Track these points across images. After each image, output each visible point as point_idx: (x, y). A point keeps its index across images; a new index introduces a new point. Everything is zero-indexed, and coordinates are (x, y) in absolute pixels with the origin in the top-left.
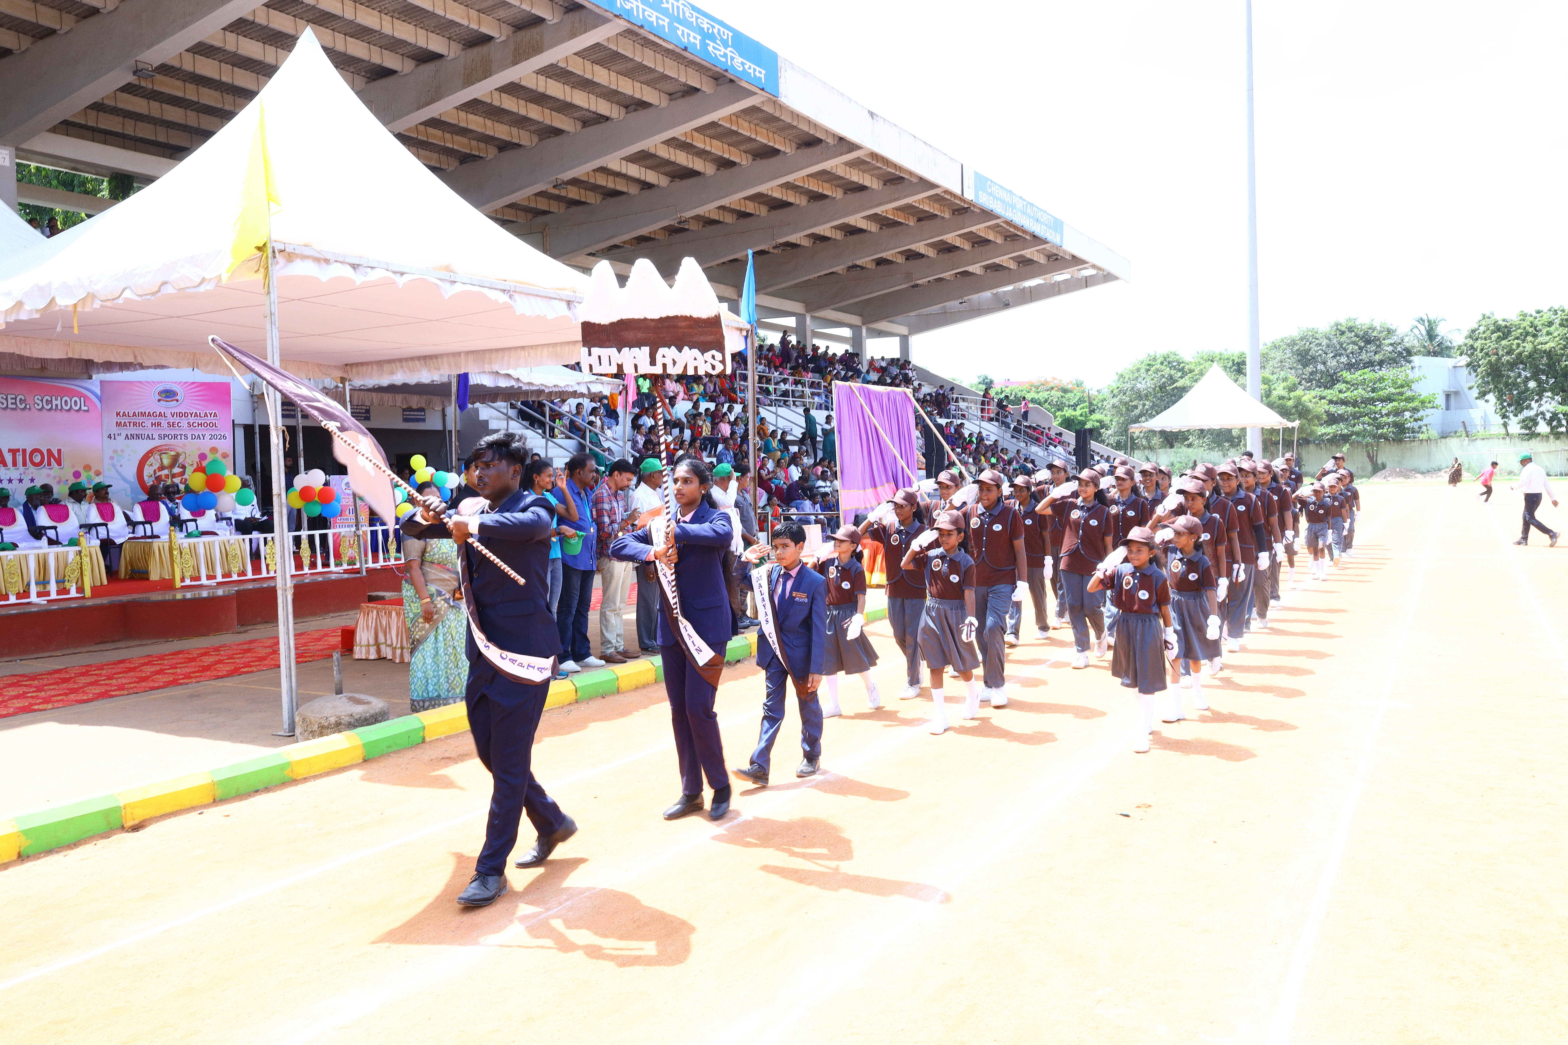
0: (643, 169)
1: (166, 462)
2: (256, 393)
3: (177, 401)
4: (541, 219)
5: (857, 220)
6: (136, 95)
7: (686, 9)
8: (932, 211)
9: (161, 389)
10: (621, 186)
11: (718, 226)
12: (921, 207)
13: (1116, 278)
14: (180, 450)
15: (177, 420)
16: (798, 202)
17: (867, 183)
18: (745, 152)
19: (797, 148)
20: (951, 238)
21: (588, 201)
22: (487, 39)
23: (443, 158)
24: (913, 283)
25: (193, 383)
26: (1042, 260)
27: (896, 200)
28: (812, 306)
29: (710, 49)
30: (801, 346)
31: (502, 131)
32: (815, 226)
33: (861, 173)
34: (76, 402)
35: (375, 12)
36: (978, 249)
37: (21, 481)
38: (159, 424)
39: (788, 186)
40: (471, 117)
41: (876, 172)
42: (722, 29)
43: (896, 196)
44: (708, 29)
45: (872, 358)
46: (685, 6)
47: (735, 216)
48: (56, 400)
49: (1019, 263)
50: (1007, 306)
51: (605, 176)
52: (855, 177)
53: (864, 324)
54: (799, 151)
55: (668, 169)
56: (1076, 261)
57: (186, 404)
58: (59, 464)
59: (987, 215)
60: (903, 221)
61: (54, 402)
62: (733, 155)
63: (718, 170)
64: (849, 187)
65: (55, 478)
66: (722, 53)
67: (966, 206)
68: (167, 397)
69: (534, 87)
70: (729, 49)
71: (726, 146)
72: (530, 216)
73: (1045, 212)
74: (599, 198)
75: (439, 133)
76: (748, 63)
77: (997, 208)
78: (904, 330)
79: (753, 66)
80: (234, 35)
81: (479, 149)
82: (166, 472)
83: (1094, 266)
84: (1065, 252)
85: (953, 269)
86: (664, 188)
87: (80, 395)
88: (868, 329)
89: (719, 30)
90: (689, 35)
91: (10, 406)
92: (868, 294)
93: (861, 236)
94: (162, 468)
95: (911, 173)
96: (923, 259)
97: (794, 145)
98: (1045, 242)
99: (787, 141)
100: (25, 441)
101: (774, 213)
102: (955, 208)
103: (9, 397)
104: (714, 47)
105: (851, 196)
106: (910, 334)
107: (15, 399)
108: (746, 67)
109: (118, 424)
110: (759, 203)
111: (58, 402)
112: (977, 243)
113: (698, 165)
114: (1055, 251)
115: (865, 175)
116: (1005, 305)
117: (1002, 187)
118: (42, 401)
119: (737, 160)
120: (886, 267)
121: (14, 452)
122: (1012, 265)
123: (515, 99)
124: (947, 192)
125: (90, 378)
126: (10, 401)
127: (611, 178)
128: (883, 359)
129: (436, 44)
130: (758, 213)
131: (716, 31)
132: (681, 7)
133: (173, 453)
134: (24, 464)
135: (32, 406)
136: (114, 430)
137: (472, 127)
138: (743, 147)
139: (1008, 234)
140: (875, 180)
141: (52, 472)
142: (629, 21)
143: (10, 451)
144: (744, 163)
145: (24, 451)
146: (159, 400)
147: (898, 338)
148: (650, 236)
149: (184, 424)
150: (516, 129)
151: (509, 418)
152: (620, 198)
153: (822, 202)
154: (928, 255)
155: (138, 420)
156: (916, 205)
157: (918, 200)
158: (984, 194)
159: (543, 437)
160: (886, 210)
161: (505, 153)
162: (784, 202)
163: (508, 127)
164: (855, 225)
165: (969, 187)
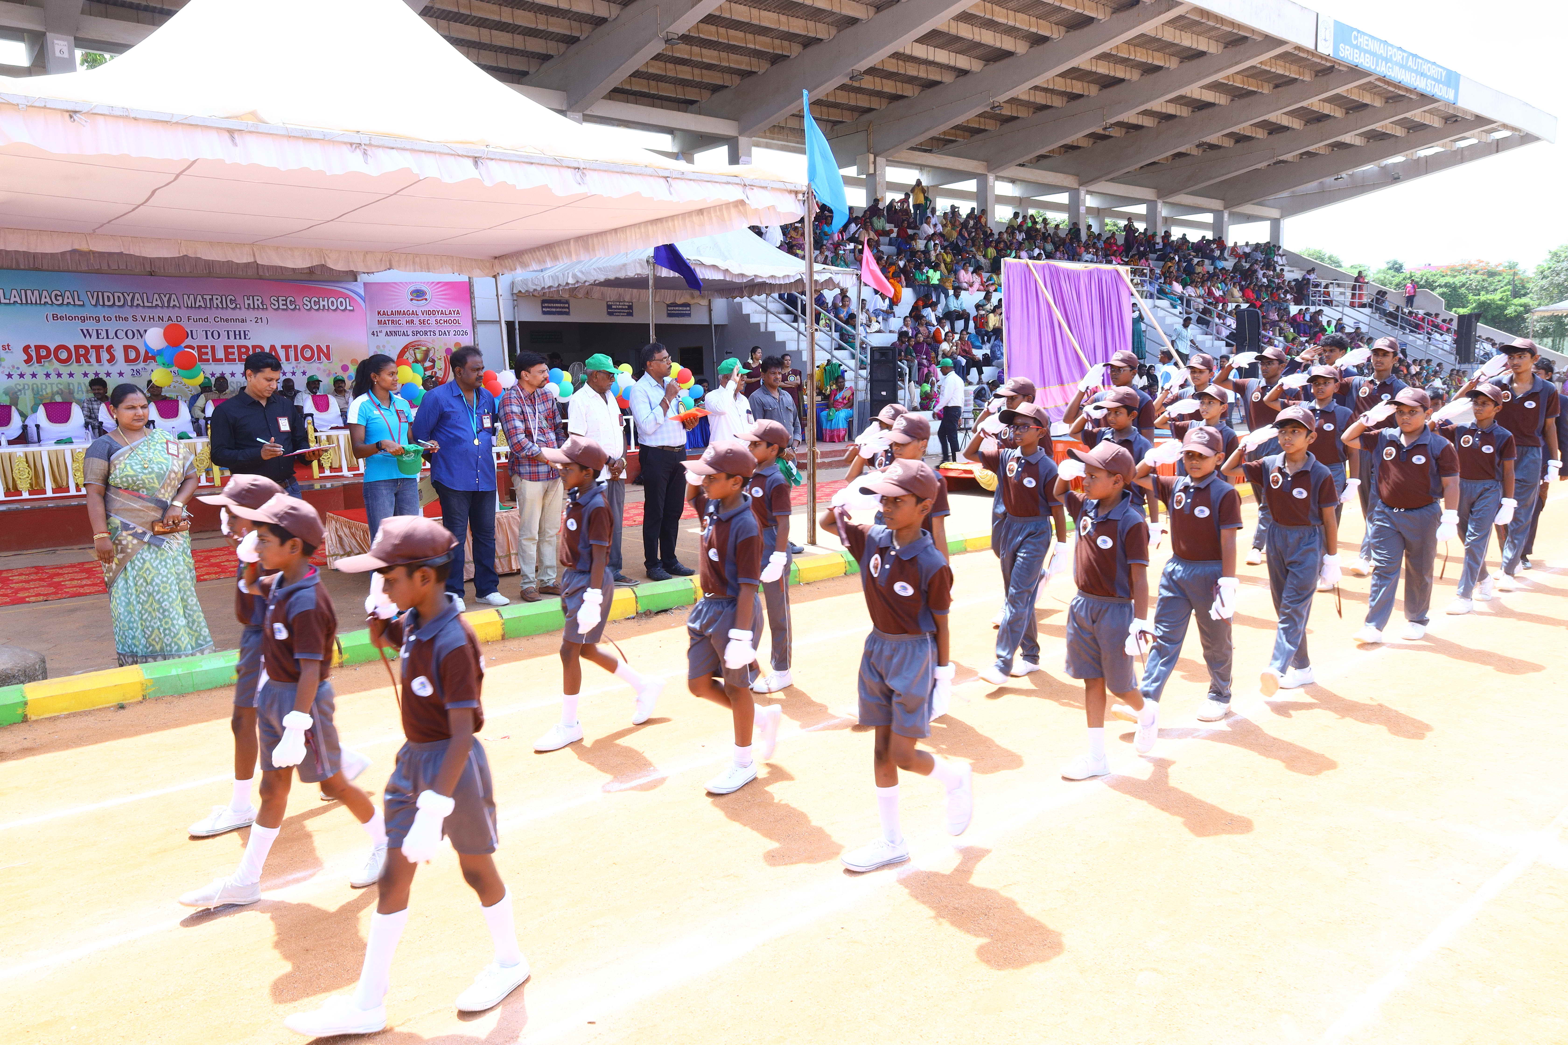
0: (953, 55)
1: (419, 356)
2: (515, 292)
3: (426, 300)
4: (868, 116)
5: (1195, 91)
6: (467, 24)
8: (1287, 74)
9: (413, 289)
10: (934, 75)
11: (1048, 111)
12: (1273, 70)
13: (1537, 139)
14: (430, 346)
15: (426, 317)
16: (1128, 77)
17: (1202, 47)
18: (1057, 24)
19: (1113, 13)
20: (1314, 103)
21: (905, 94)
23: (754, 60)
24: (1274, 160)
25: (439, 283)
26: (1437, 123)
27: (1237, 63)
28: (1163, 193)
30: (1149, 233)
31: (798, 25)
32: (1148, 101)
33: (1195, 37)
34: (341, 302)
36: (1353, 116)
38: (412, 321)
39: (1105, 57)
40: (764, 13)
41: (1213, 33)
45: (1236, 243)
47: (1065, 99)
48: (323, 301)
49: (1409, 129)
50: (1396, 179)
51: (916, 66)
52: (1187, 40)
53: (1225, 208)
54: (1114, 16)
55: (979, 52)
56: (1480, 121)
57: (435, 302)
58: (328, 358)
59: (1355, 72)
60: (1256, 89)
61: (322, 303)
62: (1044, 29)
63: (1031, 47)
64: (1185, 54)
65: (324, 371)
67: (1329, 64)
68: (418, 296)
71: (1033, 19)
72: (856, 115)
73: (1434, 63)
74: (917, 90)
75: (741, 34)
77: (1365, 62)
78: (1275, 213)
81: (782, 48)
83: (1505, 126)
84: (1465, 112)
85: (1322, 141)
86: (977, 73)
87: (346, 297)
88: (1230, 214)
91: (281, 307)
92: (1223, 175)
93: (1211, 110)
94: (415, 362)
95: (1253, 31)
96: (1288, 133)
97: (1109, 10)
98: (1432, 99)
99: (1100, 6)
100: (296, 338)
101: (1105, 91)
102: (1318, 68)
103: (280, 299)
105: (1188, 64)
106: (1282, 217)
107: (286, 300)
109: (380, 322)
110: (1088, 82)
111: (325, 303)
112: (1351, 109)
113: (1007, 43)
114: (1451, 111)
115: (1200, 38)
116: (1392, 177)
117: (1373, 37)
118: (310, 302)
119: (1047, 33)
120: (1246, 144)
121: (286, 348)
122: (1399, 132)
124: (1299, 48)
125: (356, 280)
126: (281, 303)
127: (923, 67)
128: (1247, 244)
130: (1086, 93)
133: (424, 348)
134: (296, 359)
135: (301, 307)
136: (377, 328)
138: (1054, 18)
139: (1390, 95)
140: (1213, 43)
141: (322, 366)
143: (283, 347)
144: (1056, 36)
145: (296, 347)
146: (412, 300)
147: (1268, 223)
148: (977, 126)
149: (432, 320)
150: (813, 22)
151: (768, 311)
152: (937, 88)
153: (1155, 75)
154: (1290, 125)
155: (396, 318)
156: (1263, 67)
157: (1261, 63)
158: (1347, 47)
159: (797, 330)
160: (1224, 78)
161: (809, 50)
162: (1114, 77)
163: (803, 21)
164: (1199, 98)
165: (1325, 40)
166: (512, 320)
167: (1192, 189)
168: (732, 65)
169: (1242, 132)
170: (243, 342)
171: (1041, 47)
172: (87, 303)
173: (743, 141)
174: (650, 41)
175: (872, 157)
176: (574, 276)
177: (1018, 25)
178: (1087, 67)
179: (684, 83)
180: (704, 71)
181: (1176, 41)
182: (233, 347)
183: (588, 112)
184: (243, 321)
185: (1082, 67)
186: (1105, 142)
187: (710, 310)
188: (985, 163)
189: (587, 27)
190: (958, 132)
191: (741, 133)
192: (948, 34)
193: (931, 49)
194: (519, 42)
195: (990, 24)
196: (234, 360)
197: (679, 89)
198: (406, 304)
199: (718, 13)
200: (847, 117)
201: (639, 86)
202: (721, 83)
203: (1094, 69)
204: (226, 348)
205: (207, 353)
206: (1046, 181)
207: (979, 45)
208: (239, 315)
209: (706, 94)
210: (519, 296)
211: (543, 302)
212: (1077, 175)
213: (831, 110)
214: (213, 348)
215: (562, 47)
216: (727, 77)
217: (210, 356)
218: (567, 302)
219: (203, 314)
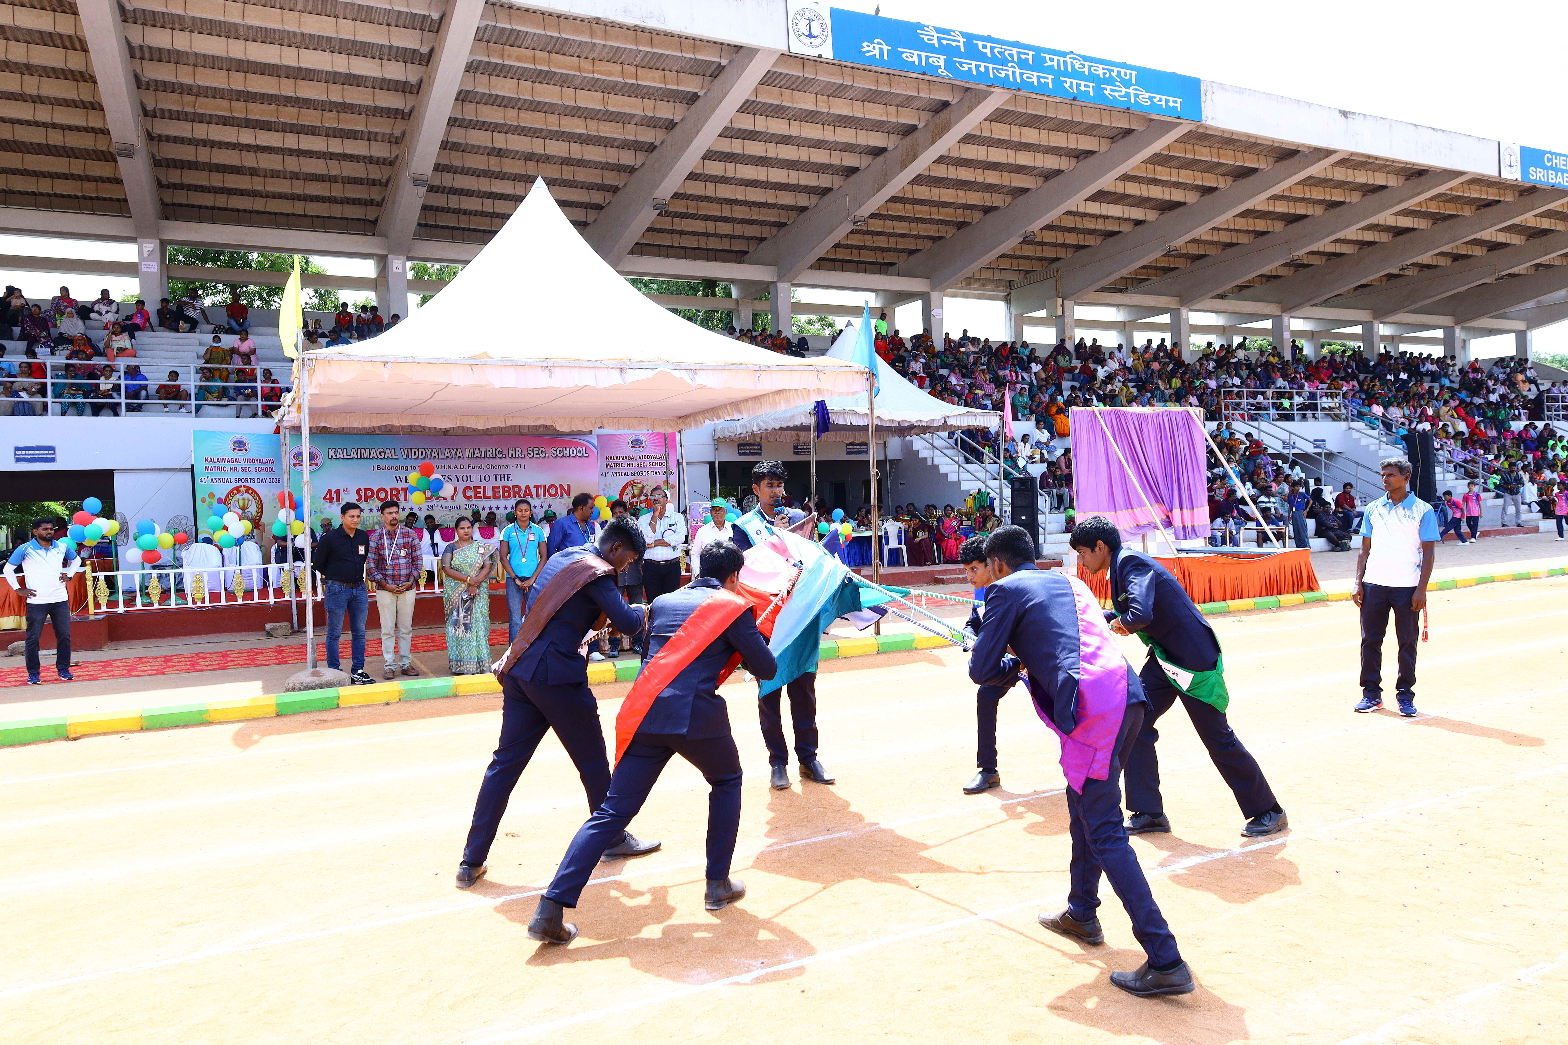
0: (1126, 208)
1: (636, 492)
2: (716, 438)
3: (643, 447)
4: (1056, 265)
5: (1386, 219)
7: (1075, 62)
8: (1483, 197)
9: (633, 439)
10: (1112, 227)
11: (1236, 248)
12: (1466, 195)
14: (645, 483)
15: (643, 461)
16: (1310, 212)
17: (1381, 182)
18: (1221, 176)
19: (1276, 162)
20: (1527, 219)
21: (1088, 244)
22: (914, 128)
23: (940, 228)
24: (1500, 275)
25: (653, 434)
27: (1418, 194)
28: (1382, 313)
29: (1107, 92)
30: (1364, 351)
31: (974, 198)
32: (1337, 231)
33: (1368, 174)
34: (580, 451)
35: (820, 126)
37: (542, 507)
38: (632, 464)
39: (1277, 198)
40: (943, 191)
41: (1385, 171)
42: (1122, 71)
43: (1419, 190)
44: (1104, 74)
46: (1074, 59)
47: (1253, 236)
51: (1094, 220)
52: (1362, 178)
53: (1456, 324)
54: (1277, 164)
55: (1153, 203)
57: (648, 449)
59: (1557, 191)
60: (1455, 213)
61: (565, 452)
62: (1209, 181)
63: (1201, 196)
64: (1365, 190)
66: (1123, 93)
68: (636, 445)
69: (975, 158)
70: (1132, 88)
71: (1198, 173)
72: (1045, 264)
74: (1099, 240)
75: (926, 208)
76: (1158, 96)
78: (1520, 325)
79: (1164, 98)
80: (733, 164)
81: (967, 216)
82: (636, 499)
85: (1550, 253)
86: (1152, 222)
87: (583, 446)
88: (1463, 329)
89: (1119, 72)
90: (1078, 85)
91: (535, 456)
93: (1411, 234)
94: (634, 496)
96: (1509, 248)
97: (1270, 161)
99: (1260, 159)
100: (545, 480)
101: (1291, 226)
103: (535, 449)
104: (1111, 90)
105: (1370, 198)
106: (1528, 328)
107: (539, 451)
108: (1155, 100)
109: (607, 465)
110: (1273, 219)
111: (568, 452)
113: (1177, 196)
115: (1375, 175)
118: (556, 451)
119: (1214, 185)
120: (1464, 262)
121: (537, 487)
123: (972, 170)
124: (1481, 176)
125: (592, 433)
126: (535, 452)
127: (1100, 221)
128: (1490, 358)
129: (876, 140)
130: (1271, 230)
131: (1114, 74)
132: (1069, 61)
133: (641, 486)
134: (544, 496)
135: (550, 455)
136: (605, 470)
137: (944, 199)
138: (1217, 172)
140: (1391, 178)
142: (1004, 88)
143: (535, 486)
144: (1221, 185)
145: (544, 486)
146: (632, 447)
147: (1512, 335)
148: (1167, 265)
149: (647, 464)
150: (989, 194)
151: (934, 447)
152: (1116, 237)
153: (1339, 209)
154: (1509, 242)
155: (619, 462)
156: (1454, 193)
157: (1451, 189)
158: (1538, 170)
159: (957, 463)
160: (1415, 205)
161: (988, 215)
162: (1294, 214)
163: (980, 193)
164: (1394, 224)
165: (1510, 166)
166: (713, 460)
167: (1408, 308)
168: (921, 233)
169: (1455, 251)
170: (506, 483)
171: (1211, 195)
172: (400, 456)
173: (934, 295)
174: (841, 223)
175: (1060, 301)
176: (758, 425)
177: (1181, 180)
178: (1264, 208)
179: (882, 250)
180: (898, 239)
181: (1348, 180)
182: (499, 487)
183: (795, 282)
184: (507, 467)
185: (1258, 208)
186: (1306, 270)
187: (885, 448)
188: (1177, 299)
189: (793, 214)
190: (1150, 271)
191: (933, 288)
192: (1115, 193)
193: (1104, 205)
194: (738, 230)
195: (1155, 182)
196: (499, 497)
197: (879, 254)
198: (628, 451)
199: (901, 195)
200: (1037, 266)
201: (842, 255)
202: (914, 248)
203: (1271, 209)
204: (494, 488)
205: (480, 492)
206: (1245, 310)
207: (1148, 199)
208: (504, 462)
209: (903, 256)
210: (719, 442)
211: (740, 445)
212: (1278, 302)
213: (1021, 261)
214: (485, 488)
215: (774, 230)
216: (920, 241)
217: (482, 495)
218: (759, 445)
219: (479, 463)
